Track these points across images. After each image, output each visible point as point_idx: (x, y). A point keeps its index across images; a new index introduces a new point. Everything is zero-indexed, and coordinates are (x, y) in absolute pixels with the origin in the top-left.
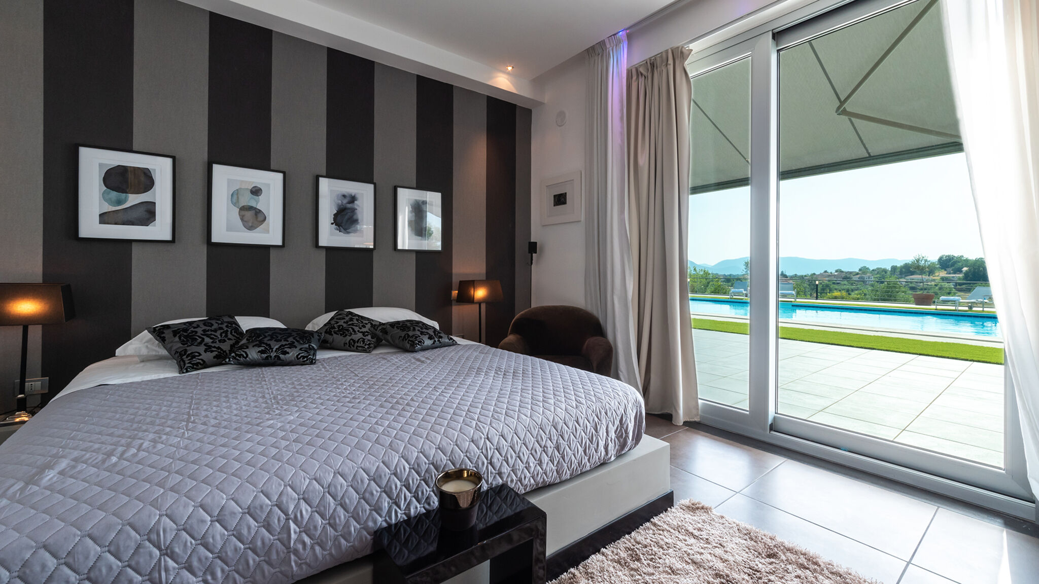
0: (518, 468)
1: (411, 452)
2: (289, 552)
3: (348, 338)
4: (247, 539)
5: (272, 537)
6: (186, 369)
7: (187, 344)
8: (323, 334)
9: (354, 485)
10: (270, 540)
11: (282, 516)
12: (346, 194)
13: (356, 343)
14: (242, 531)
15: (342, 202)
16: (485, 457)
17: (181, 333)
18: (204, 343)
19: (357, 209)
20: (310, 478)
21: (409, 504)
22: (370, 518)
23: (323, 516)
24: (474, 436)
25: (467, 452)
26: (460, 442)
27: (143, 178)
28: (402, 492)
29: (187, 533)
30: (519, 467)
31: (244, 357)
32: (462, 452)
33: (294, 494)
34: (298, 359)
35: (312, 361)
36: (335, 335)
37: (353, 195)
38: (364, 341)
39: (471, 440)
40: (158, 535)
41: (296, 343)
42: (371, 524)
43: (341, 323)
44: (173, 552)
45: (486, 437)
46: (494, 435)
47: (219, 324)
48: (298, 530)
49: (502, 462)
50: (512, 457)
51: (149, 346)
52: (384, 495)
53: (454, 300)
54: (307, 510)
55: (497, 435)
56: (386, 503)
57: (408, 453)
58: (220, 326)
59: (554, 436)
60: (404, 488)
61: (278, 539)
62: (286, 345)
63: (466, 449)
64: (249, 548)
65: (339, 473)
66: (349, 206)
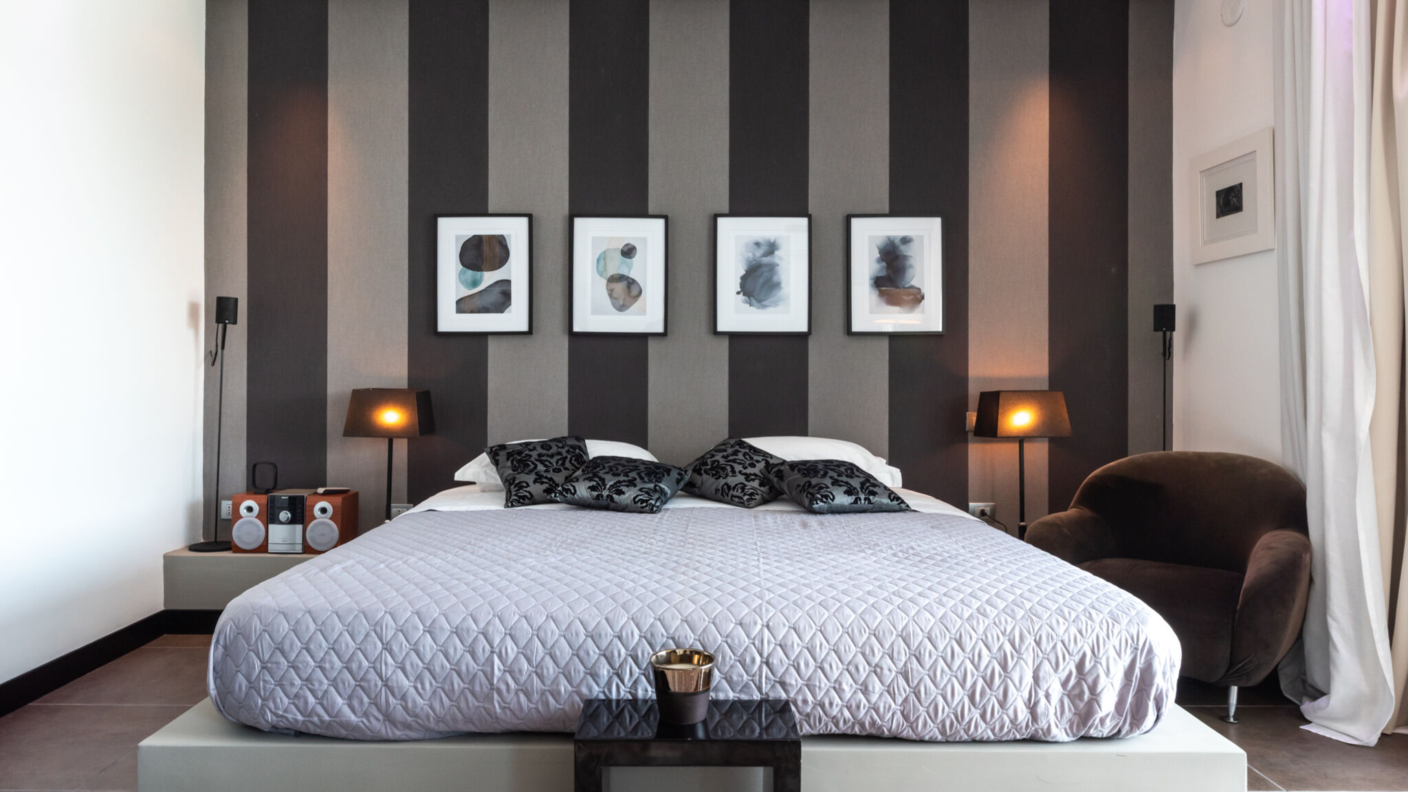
0: (818, 684)
1: (645, 617)
2: (492, 689)
3: (722, 481)
4: (453, 659)
5: (476, 666)
6: (512, 502)
7: (517, 470)
8: (690, 473)
9: (567, 637)
10: (474, 668)
11: (488, 647)
12: (760, 240)
13: (732, 491)
14: (449, 650)
15: (754, 256)
16: (758, 652)
17: (515, 456)
18: (536, 471)
19: (778, 265)
20: (521, 614)
21: (636, 682)
22: (584, 682)
23: (529, 661)
24: (745, 618)
25: (727, 636)
26: (720, 621)
27: (498, 250)
28: (626, 662)
29: (403, 634)
30: (820, 682)
31: (571, 493)
32: (721, 635)
33: (501, 626)
34: (635, 503)
35: (652, 509)
36: (705, 476)
37: (772, 241)
38: (743, 489)
39: (738, 622)
40: (382, 629)
41: (638, 479)
42: (584, 690)
43: (718, 457)
44: (391, 649)
45: (766, 624)
46: (779, 624)
47: (558, 447)
48: (502, 667)
49: (787, 668)
50: (807, 665)
51: (488, 471)
52: (603, 660)
53: (971, 431)
54: (512, 649)
55: (784, 625)
56: (604, 671)
57: (641, 617)
58: (560, 450)
59: (899, 653)
60: (630, 660)
61: (482, 671)
62: (624, 481)
63: (728, 632)
64: (454, 670)
65: (552, 617)
66: (765, 260)
